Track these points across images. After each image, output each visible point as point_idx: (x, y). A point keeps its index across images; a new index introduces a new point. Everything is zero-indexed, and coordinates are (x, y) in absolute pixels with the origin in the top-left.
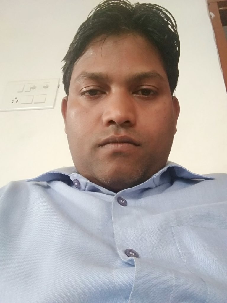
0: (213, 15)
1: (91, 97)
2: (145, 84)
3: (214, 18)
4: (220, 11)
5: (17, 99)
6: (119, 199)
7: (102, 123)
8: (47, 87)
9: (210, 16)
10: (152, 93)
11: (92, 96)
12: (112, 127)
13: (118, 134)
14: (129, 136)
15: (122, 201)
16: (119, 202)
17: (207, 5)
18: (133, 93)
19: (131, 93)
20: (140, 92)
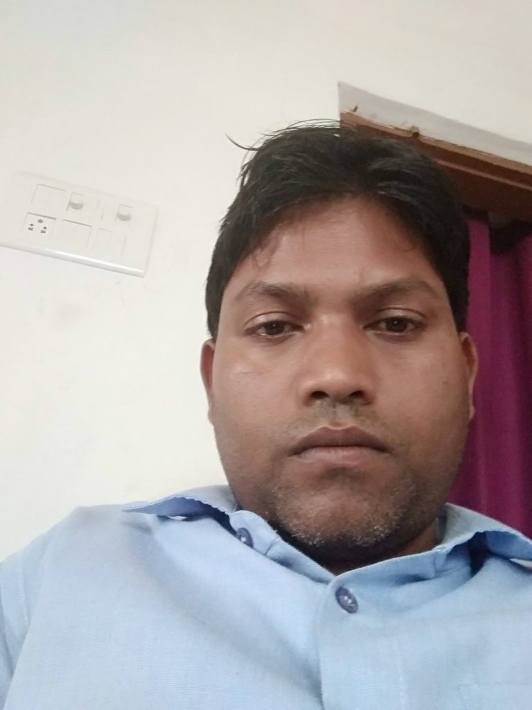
1: (269, 339)
2: (393, 306)
5: (42, 225)
6: (340, 592)
10: (410, 326)
11: (270, 337)
13: (337, 424)
14: (362, 428)
15: (346, 598)
16: (341, 601)
18: (367, 327)
19: (361, 327)
20: (383, 325)
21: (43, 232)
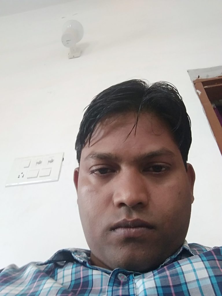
0: (200, 93)
1: (101, 176)
3: (201, 94)
4: (205, 89)
5: (23, 174)
7: (113, 204)
8: (52, 161)
9: (198, 93)
10: (163, 169)
12: (123, 209)
13: (130, 218)
14: (141, 219)
17: (193, 84)
21: (23, 177)
